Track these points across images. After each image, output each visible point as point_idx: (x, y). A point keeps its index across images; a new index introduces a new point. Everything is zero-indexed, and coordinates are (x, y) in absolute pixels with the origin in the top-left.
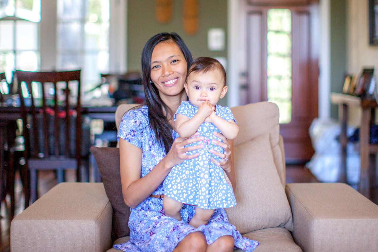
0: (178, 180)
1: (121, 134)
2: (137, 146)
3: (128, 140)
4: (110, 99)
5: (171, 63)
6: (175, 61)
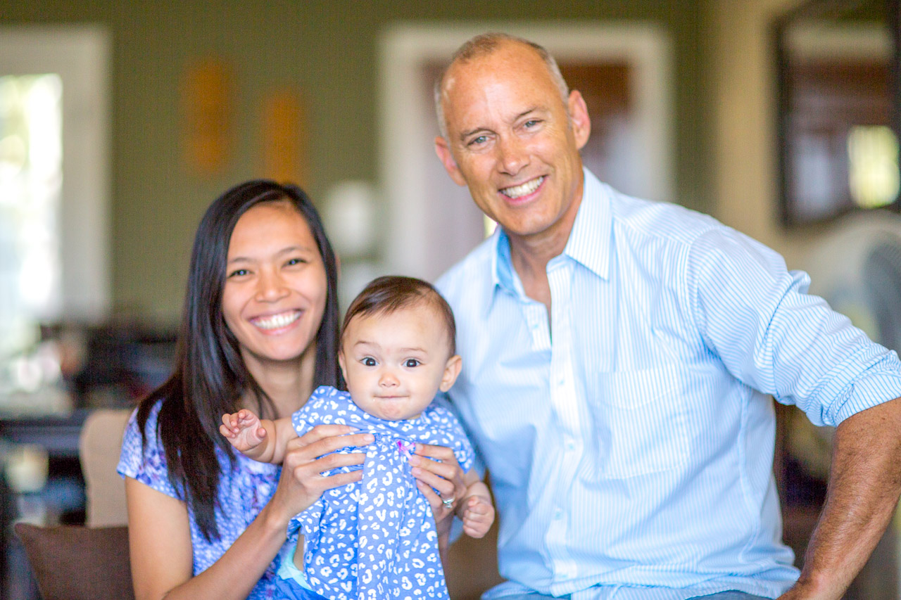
1: (127, 463)
3: (145, 478)
5: (284, 265)
6: (297, 261)
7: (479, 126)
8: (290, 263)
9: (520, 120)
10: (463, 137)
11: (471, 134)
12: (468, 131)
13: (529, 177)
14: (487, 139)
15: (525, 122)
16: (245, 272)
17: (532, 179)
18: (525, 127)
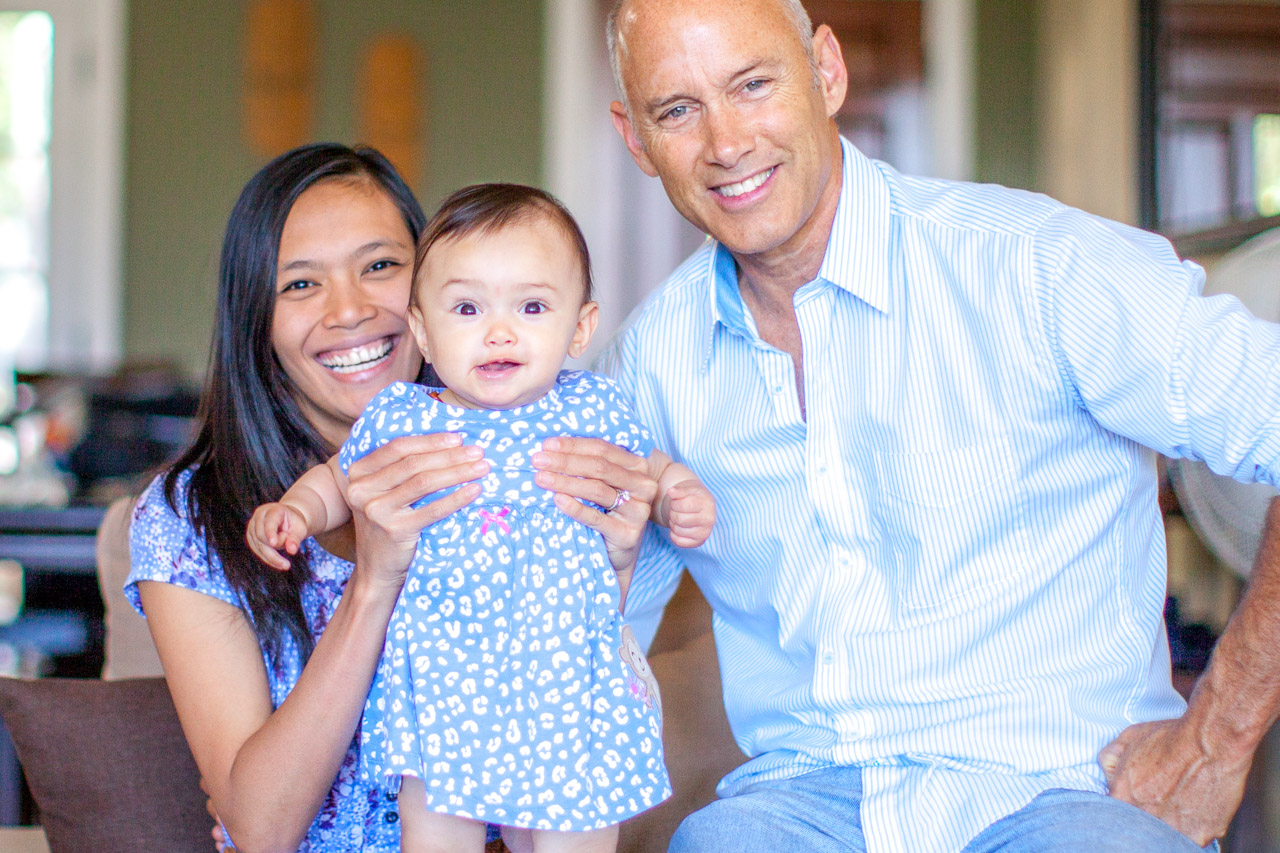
0: (428, 715)
1: (151, 564)
2: (229, 600)
3: (186, 579)
5: (366, 271)
6: (385, 263)
7: (675, 92)
8: (374, 267)
9: (737, 82)
10: (651, 109)
11: (663, 104)
12: (659, 99)
13: (753, 171)
14: (688, 109)
15: (746, 83)
16: (306, 283)
17: (759, 173)
18: (746, 90)
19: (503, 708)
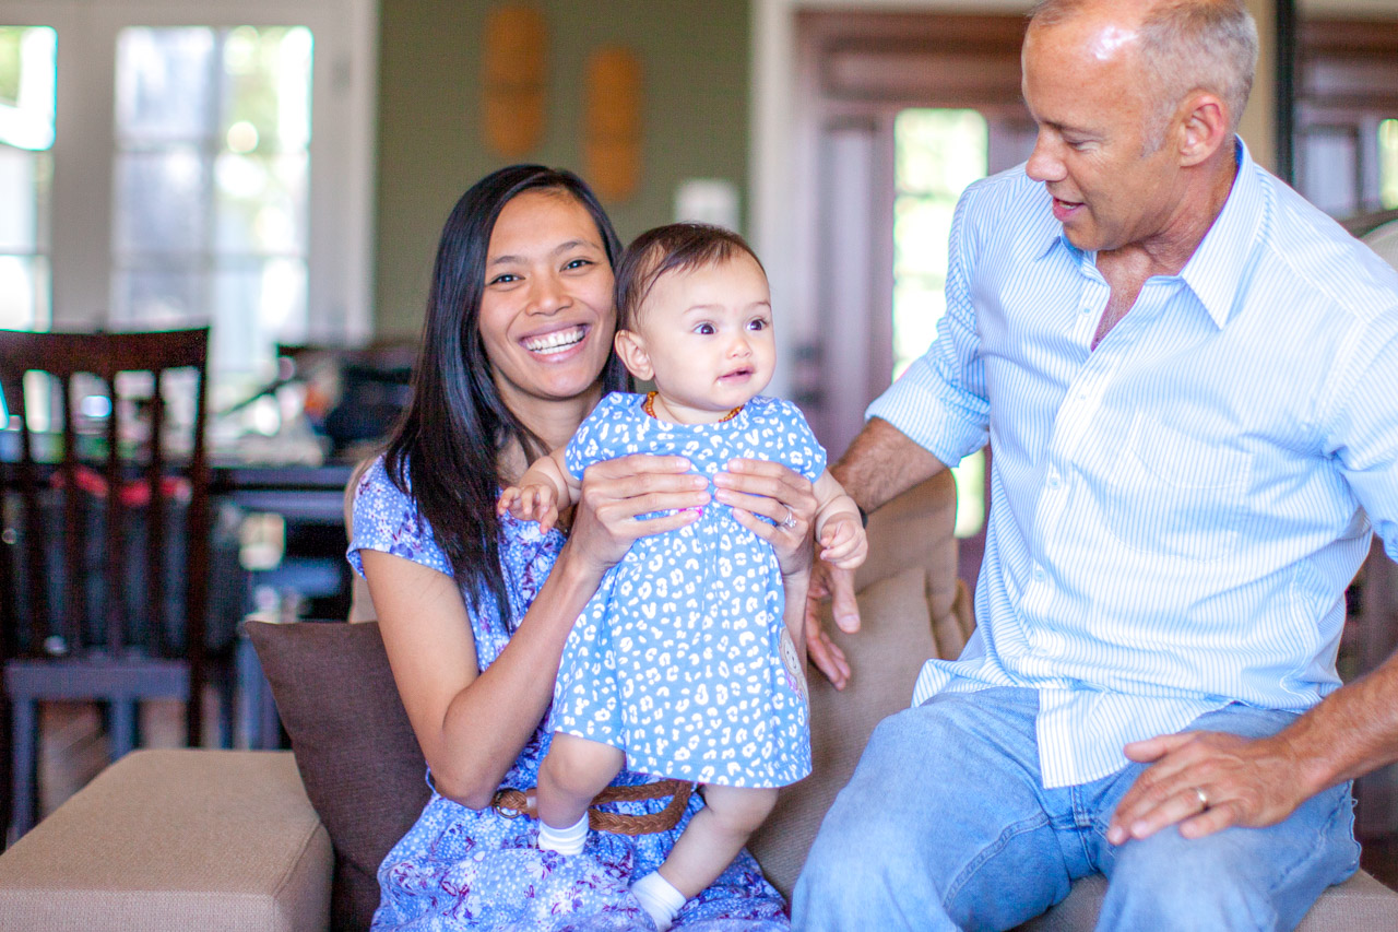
0: (628, 688)
1: (374, 535)
2: (440, 570)
3: (404, 550)
4: (315, 437)
5: (563, 269)
6: (579, 263)
8: (571, 266)
16: (511, 277)
19: (692, 675)
